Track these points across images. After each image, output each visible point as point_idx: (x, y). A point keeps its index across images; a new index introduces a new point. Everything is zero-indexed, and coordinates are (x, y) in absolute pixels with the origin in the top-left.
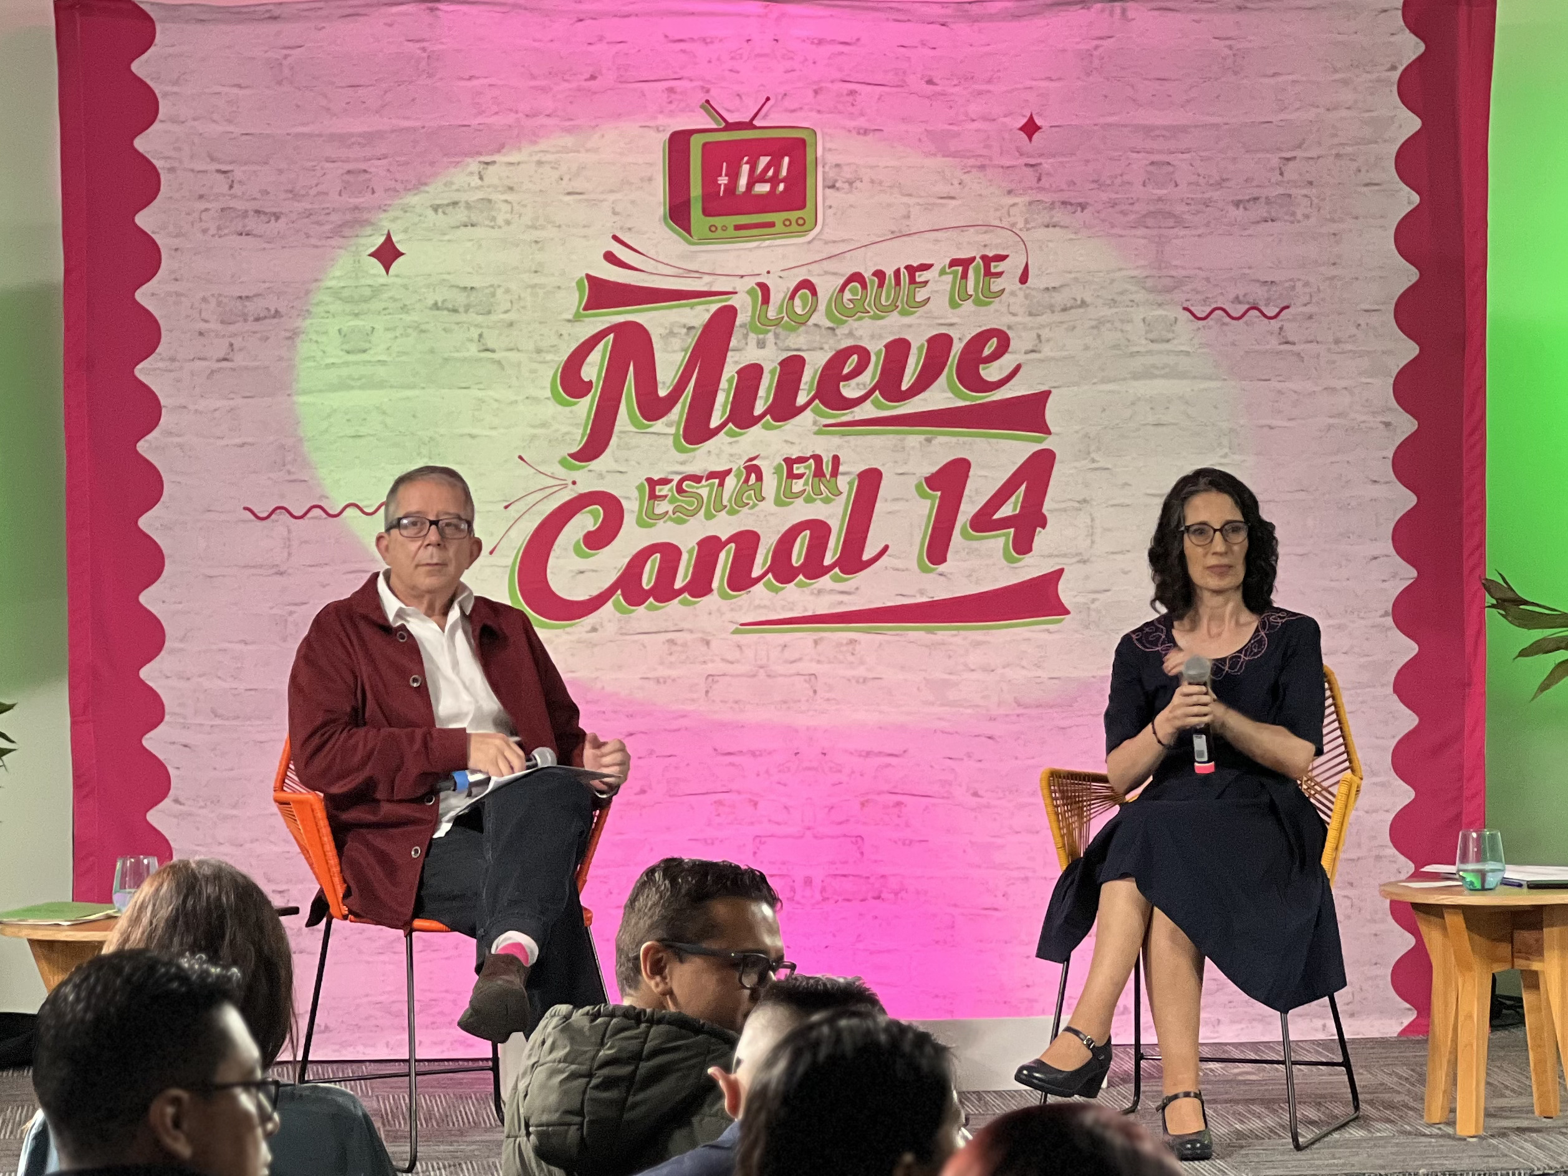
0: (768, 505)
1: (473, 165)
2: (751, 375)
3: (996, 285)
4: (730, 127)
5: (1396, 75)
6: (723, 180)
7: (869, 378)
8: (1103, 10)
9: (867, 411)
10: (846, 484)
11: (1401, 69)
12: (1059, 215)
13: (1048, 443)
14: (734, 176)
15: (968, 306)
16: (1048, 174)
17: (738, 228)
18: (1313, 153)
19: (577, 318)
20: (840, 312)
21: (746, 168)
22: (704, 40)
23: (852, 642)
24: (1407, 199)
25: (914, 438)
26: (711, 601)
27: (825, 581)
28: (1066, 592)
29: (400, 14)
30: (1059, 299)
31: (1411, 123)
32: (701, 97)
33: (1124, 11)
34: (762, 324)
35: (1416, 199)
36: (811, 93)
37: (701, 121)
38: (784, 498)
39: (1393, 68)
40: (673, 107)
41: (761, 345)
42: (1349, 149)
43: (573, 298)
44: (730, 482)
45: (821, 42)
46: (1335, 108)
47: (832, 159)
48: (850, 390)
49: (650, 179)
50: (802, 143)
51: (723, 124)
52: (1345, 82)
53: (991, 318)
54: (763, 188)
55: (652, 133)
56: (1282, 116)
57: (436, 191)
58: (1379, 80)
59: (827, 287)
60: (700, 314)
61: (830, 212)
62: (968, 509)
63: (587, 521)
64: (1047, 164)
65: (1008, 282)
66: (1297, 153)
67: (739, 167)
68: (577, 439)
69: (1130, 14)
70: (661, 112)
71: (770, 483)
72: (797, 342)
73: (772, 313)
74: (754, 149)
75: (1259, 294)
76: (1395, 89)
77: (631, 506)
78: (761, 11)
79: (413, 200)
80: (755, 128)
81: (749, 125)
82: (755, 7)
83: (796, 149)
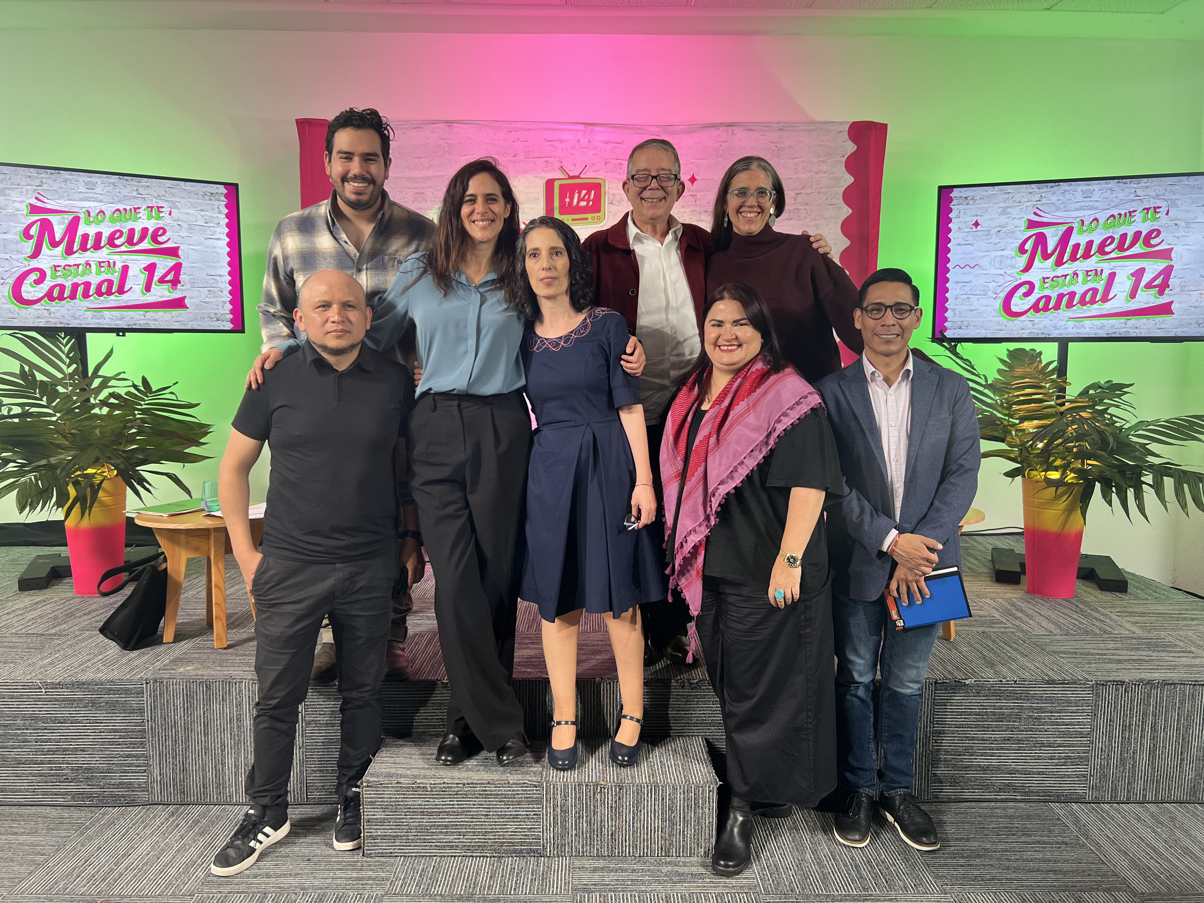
4: (570, 178)
5: (844, 159)
6: (567, 200)
8: (724, 130)
11: (846, 157)
12: (703, 217)
14: (572, 199)
16: (700, 200)
17: (573, 220)
18: (809, 191)
21: (576, 195)
22: (560, 141)
24: (847, 211)
29: (438, 128)
31: (849, 180)
32: (559, 165)
33: (733, 130)
35: (850, 211)
36: (604, 164)
37: (559, 175)
39: (843, 156)
40: (547, 169)
42: (824, 190)
45: (608, 142)
46: (819, 173)
47: (612, 192)
49: (538, 199)
50: (600, 184)
51: (568, 177)
52: (823, 162)
54: (583, 204)
55: (539, 180)
56: (797, 176)
58: (837, 161)
61: (610, 214)
64: (699, 195)
66: (803, 191)
67: (574, 194)
69: (735, 132)
70: (543, 171)
74: (580, 187)
76: (844, 165)
78: (584, 129)
80: (581, 178)
81: (578, 177)
82: (581, 127)
83: (597, 187)
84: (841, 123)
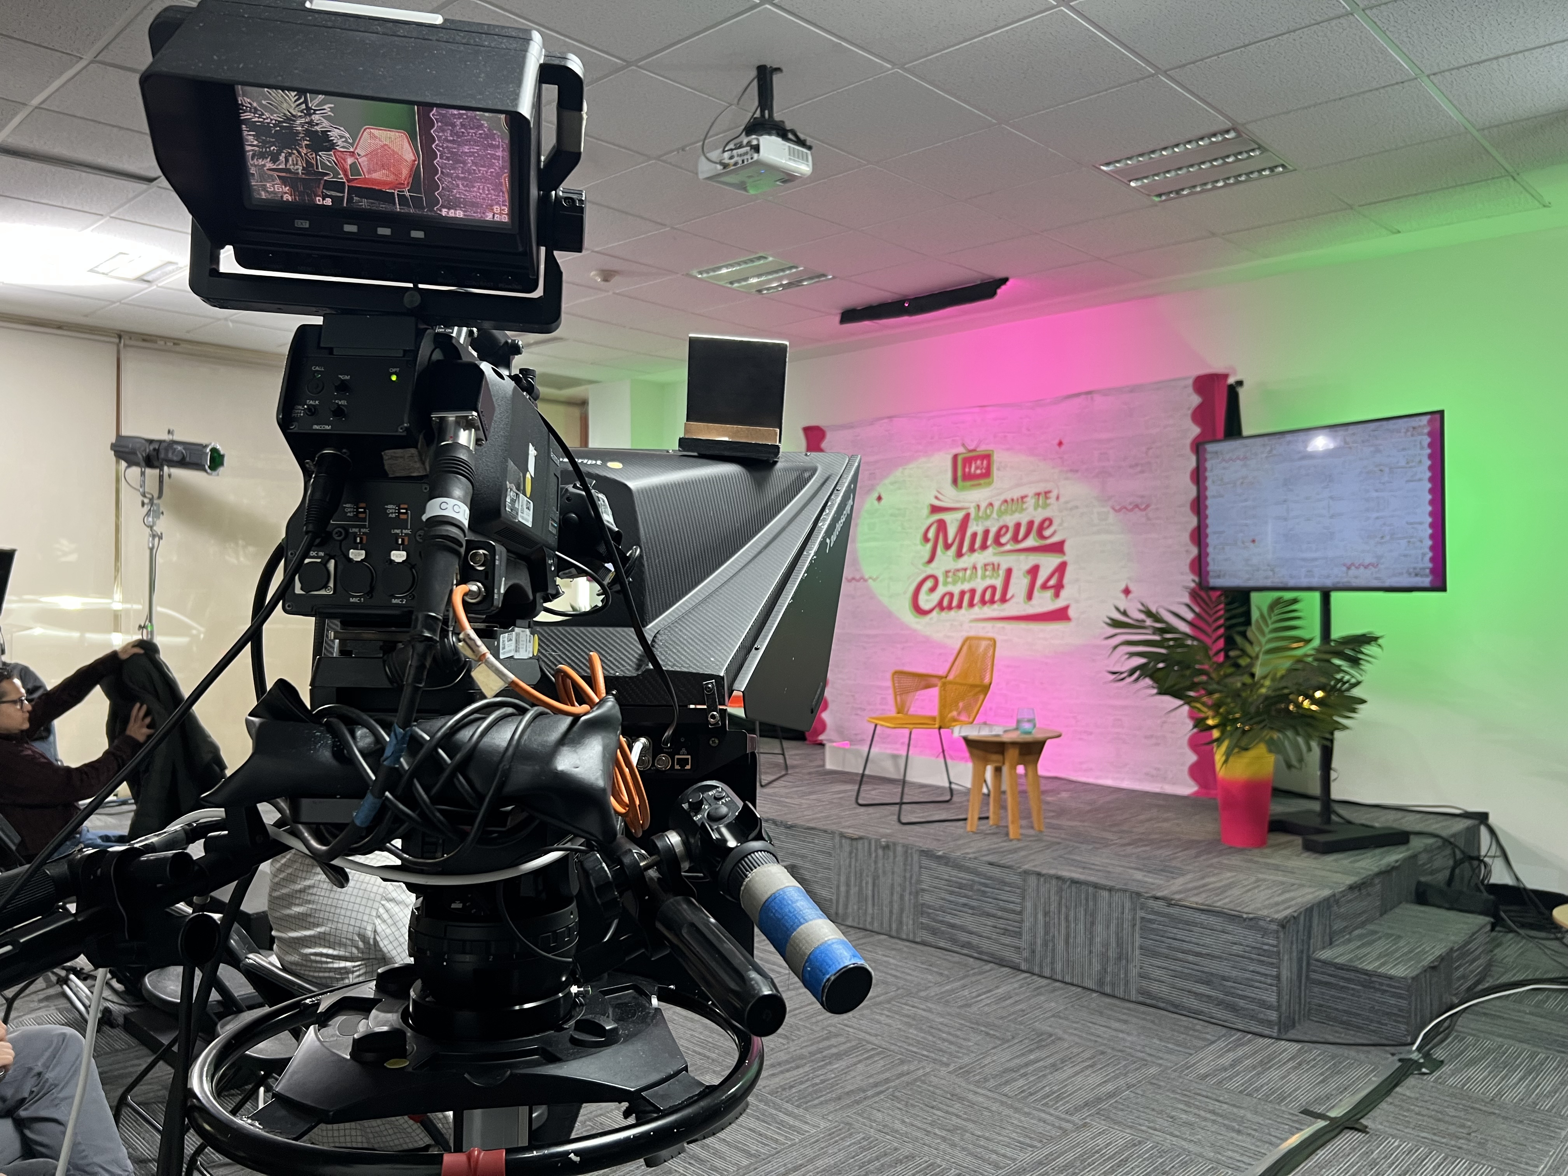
0: (979, 580)
1: (900, 469)
2: (974, 535)
3: (1048, 501)
4: (970, 451)
5: (1191, 412)
6: (967, 470)
7: (1009, 535)
9: (1008, 547)
10: (1002, 573)
11: (1193, 409)
12: (1070, 475)
13: (1065, 558)
14: (970, 468)
15: (1040, 510)
16: (1066, 460)
17: (971, 485)
18: (1159, 445)
19: (928, 517)
20: (1001, 513)
21: (974, 465)
22: (963, 422)
23: (1003, 628)
25: (1022, 557)
26: (963, 611)
27: (995, 606)
28: (1071, 613)
30: (1069, 505)
31: (1195, 431)
32: (962, 442)
34: (978, 518)
36: (993, 438)
37: (961, 450)
38: (984, 577)
39: (1189, 409)
40: (954, 446)
41: (977, 525)
42: (1173, 443)
43: (926, 511)
44: (968, 572)
46: (1167, 427)
47: (998, 460)
48: (1003, 540)
49: (947, 471)
50: (990, 455)
51: (968, 451)
52: (1171, 416)
53: (1047, 513)
54: (978, 472)
55: (948, 456)
56: (1147, 432)
57: (891, 478)
58: (1184, 415)
59: (997, 504)
60: (960, 515)
61: (998, 478)
62: (1040, 581)
63: (929, 584)
64: (1066, 457)
65: (1052, 500)
66: (1153, 445)
67: (972, 465)
68: (927, 556)
70: (950, 448)
71: (980, 572)
72: (988, 524)
73: (981, 514)
74: (976, 458)
75: (1139, 501)
76: (1190, 417)
77: (941, 579)
78: (980, 410)
79: (887, 481)
80: (977, 451)
82: (977, 410)
83: (987, 457)
84: (1185, 379)
